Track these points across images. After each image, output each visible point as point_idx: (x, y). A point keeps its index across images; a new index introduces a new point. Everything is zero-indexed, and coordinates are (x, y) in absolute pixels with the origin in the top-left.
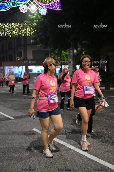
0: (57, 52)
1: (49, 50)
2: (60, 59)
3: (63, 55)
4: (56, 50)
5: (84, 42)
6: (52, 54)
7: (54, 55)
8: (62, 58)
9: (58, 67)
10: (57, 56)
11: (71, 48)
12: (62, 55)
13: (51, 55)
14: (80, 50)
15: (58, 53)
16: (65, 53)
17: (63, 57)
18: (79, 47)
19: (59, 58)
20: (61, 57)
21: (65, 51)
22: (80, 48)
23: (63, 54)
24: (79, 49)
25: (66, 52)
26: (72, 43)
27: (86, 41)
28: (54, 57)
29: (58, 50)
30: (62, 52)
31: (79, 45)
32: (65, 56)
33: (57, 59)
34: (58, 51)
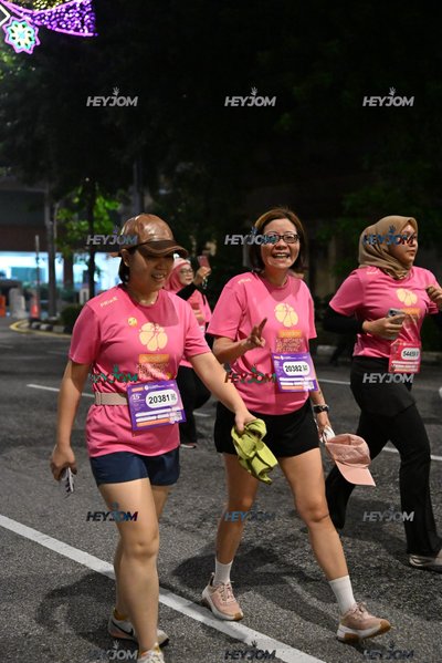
0: (77, 200)
1: (45, 188)
2: (87, 228)
3: (99, 213)
4: (74, 193)
5: (181, 167)
6: (57, 205)
7: (65, 211)
8: (96, 225)
9: (79, 258)
10: (76, 215)
11: (131, 189)
12: (95, 214)
13: (52, 211)
14: (166, 195)
15: (80, 202)
16: (107, 205)
17: (101, 219)
18: (166, 185)
19: (83, 223)
20: (91, 220)
21: (106, 198)
22: (167, 189)
23: (101, 209)
24: (163, 192)
25: (114, 203)
26: (135, 166)
27: (191, 164)
28: (64, 218)
29: (80, 191)
30: (98, 201)
31: (162, 178)
32: (106, 217)
33: (75, 228)
34: (79, 196)
